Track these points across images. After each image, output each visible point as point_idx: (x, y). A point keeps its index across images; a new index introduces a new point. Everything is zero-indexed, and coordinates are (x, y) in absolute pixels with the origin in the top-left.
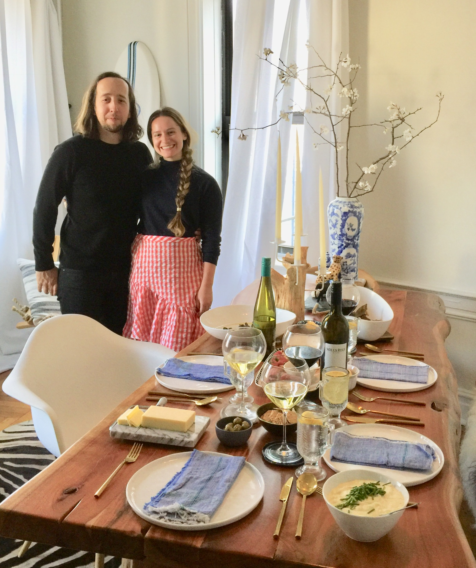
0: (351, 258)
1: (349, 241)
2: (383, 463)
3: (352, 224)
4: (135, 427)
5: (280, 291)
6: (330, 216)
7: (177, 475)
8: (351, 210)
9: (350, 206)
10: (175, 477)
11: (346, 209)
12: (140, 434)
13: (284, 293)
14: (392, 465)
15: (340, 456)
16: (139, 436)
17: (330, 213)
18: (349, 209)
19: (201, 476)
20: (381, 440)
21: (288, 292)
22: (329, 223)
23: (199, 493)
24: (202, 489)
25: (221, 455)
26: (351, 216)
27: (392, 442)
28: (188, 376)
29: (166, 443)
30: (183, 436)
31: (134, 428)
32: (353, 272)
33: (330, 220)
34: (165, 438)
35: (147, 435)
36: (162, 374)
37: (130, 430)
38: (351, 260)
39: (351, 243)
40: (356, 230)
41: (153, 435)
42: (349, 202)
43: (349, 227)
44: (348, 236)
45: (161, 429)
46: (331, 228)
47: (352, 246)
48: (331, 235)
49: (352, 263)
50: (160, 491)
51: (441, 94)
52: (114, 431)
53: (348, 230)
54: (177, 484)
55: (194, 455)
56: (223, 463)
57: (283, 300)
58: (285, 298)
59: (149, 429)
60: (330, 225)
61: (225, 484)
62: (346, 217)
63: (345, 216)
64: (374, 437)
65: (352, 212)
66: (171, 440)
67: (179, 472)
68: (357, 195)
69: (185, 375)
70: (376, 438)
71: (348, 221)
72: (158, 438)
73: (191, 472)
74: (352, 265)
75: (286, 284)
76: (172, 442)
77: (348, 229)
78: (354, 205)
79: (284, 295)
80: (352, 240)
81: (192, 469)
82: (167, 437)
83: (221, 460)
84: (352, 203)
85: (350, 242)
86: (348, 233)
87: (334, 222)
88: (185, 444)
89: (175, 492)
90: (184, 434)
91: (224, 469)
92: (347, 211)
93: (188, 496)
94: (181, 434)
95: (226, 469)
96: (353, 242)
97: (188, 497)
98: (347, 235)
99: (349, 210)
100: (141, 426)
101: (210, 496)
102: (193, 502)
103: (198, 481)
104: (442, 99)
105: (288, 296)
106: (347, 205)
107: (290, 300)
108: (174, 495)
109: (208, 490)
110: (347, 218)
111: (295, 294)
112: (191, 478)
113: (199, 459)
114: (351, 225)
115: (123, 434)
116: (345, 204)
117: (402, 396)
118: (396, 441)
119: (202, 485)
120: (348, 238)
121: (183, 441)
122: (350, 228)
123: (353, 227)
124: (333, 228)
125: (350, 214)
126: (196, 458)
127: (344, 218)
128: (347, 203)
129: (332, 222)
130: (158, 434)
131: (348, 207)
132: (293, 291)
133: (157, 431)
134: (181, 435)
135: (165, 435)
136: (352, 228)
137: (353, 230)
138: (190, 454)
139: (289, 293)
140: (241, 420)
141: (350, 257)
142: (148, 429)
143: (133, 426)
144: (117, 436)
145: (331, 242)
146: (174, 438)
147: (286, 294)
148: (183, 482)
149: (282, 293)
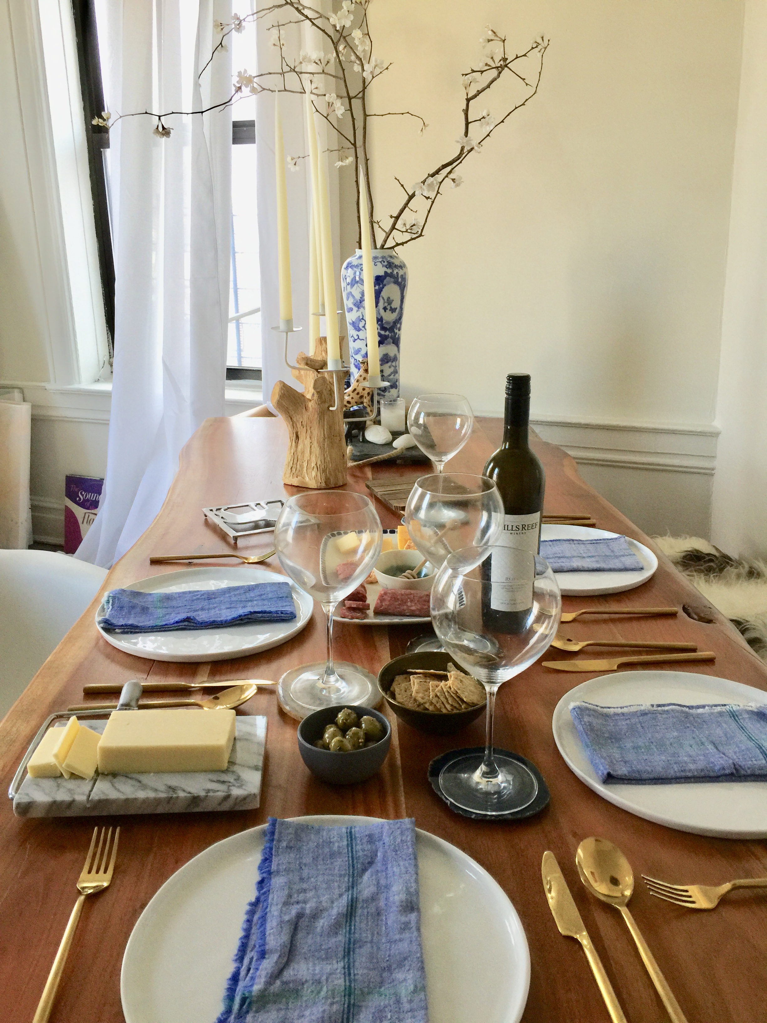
0: (389, 364)
1: (385, 332)
2: (727, 772)
3: (391, 298)
4: (82, 778)
5: (299, 425)
6: (349, 287)
7: (251, 913)
8: (389, 271)
9: (386, 263)
10: (248, 921)
11: (381, 271)
12: (103, 797)
13: (308, 428)
14: (749, 772)
15: (622, 770)
16: (103, 803)
17: (349, 280)
18: (385, 269)
19: (324, 904)
20: (673, 710)
21: (315, 424)
22: (348, 300)
23: (348, 971)
24: (348, 951)
25: (344, 821)
26: (389, 283)
27: (693, 711)
28: (186, 623)
29: (182, 810)
30: (224, 782)
31: (79, 782)
32: (394, 389)
33: (350, 294)
34: (178, 797)
35: (122, 797)
36: (117, 630)
37: (70, 791)
38: (390, 367)
39: (390, 335)
40: (397, 311)
41: (141, 795)
42: (383, 257)
43: (386, 304)
44: (384, 322)
45: (159, 772)
46: (350, 310)
47: (392, 341)
48: (350, 324)
49: (392, 373)
50: (226, 986)
51: (542, 38)
52: (25, 800)
53: (385, 311)
54: (271, 952)
55: (276, 837)
56: (361, 848)
57: (307, 442)
58: (310, 438)
59: (123, 779)
60: (348, 303)
61: (403, 919)
62: (381, 286)
63: (379, 285)
64: (653, 706)
65: (391, 275)
66: (195, 800)
67: (253, 900)
68: (395, 244)
69: (177, 622)
70: (659, 706)
71: (384, 294)
72: (158, 801)
73: (290, 896)
74: (392, 377)
75: (311, 409)
76: (197, 805)
77: (385, 309)
78: (393, 263)
79: (309, 431)
80: (391, 329)
81: (290, 884)
82: (182, 794)
83: (351, 836)
84: (389, 259)
85: (387, 333)
86: (384, 317)
87: (358, 297)
88: (235, 804)
89: (278, 983)
90: (224, 777)
91: (371, 863)
92: (382, 274)
93: (323, 994)
94: (214, 777)
95: (378, 865)
96: (393, 334)
97: (326, 998)
98: (382, 321)
99: (386, 272)
100: (98, 774)
101: (385, 974)
102: (349, 1012)
103: (322, 923)
104: (545, 48)
105: (316, 432)
106: (381, 262)
107: (322, 440)
108: (277, 998)
109: (366, 950)
110: (383, 288)
111: (330, 427)
112: (300, 916)
113: (291, 844)
114: (389, 301)
115: (54, 804)
116: (377, 260)
117: (619, 601)
118: (703, 707)
119: (341, 938)
120: (385, 326)
121: (227, 797)
122: (389, 307)
123: (393, 306)
124: (355, 309)
125: (388, 278)
126: (284, 844)
127: (377, 287)
128: (380, 260)
129: (353, 297)
130: (156, 790)
131: (383, 266)
132: (326, 423)
133: (149, 780)
134: (218, 781)
135: (173, 789)
136: (391, 307)
137: (393, 310)
138: (264, 833)
139: (319, 427)
140: (354, 716)
141: (387, 362)
142: (120, 778)
143: (74, 776)
144: (37, 814)
145: (353, 336)
146: (202, 794)
147: (312, 429)
148: (285, 938)
149: (305, 428)
